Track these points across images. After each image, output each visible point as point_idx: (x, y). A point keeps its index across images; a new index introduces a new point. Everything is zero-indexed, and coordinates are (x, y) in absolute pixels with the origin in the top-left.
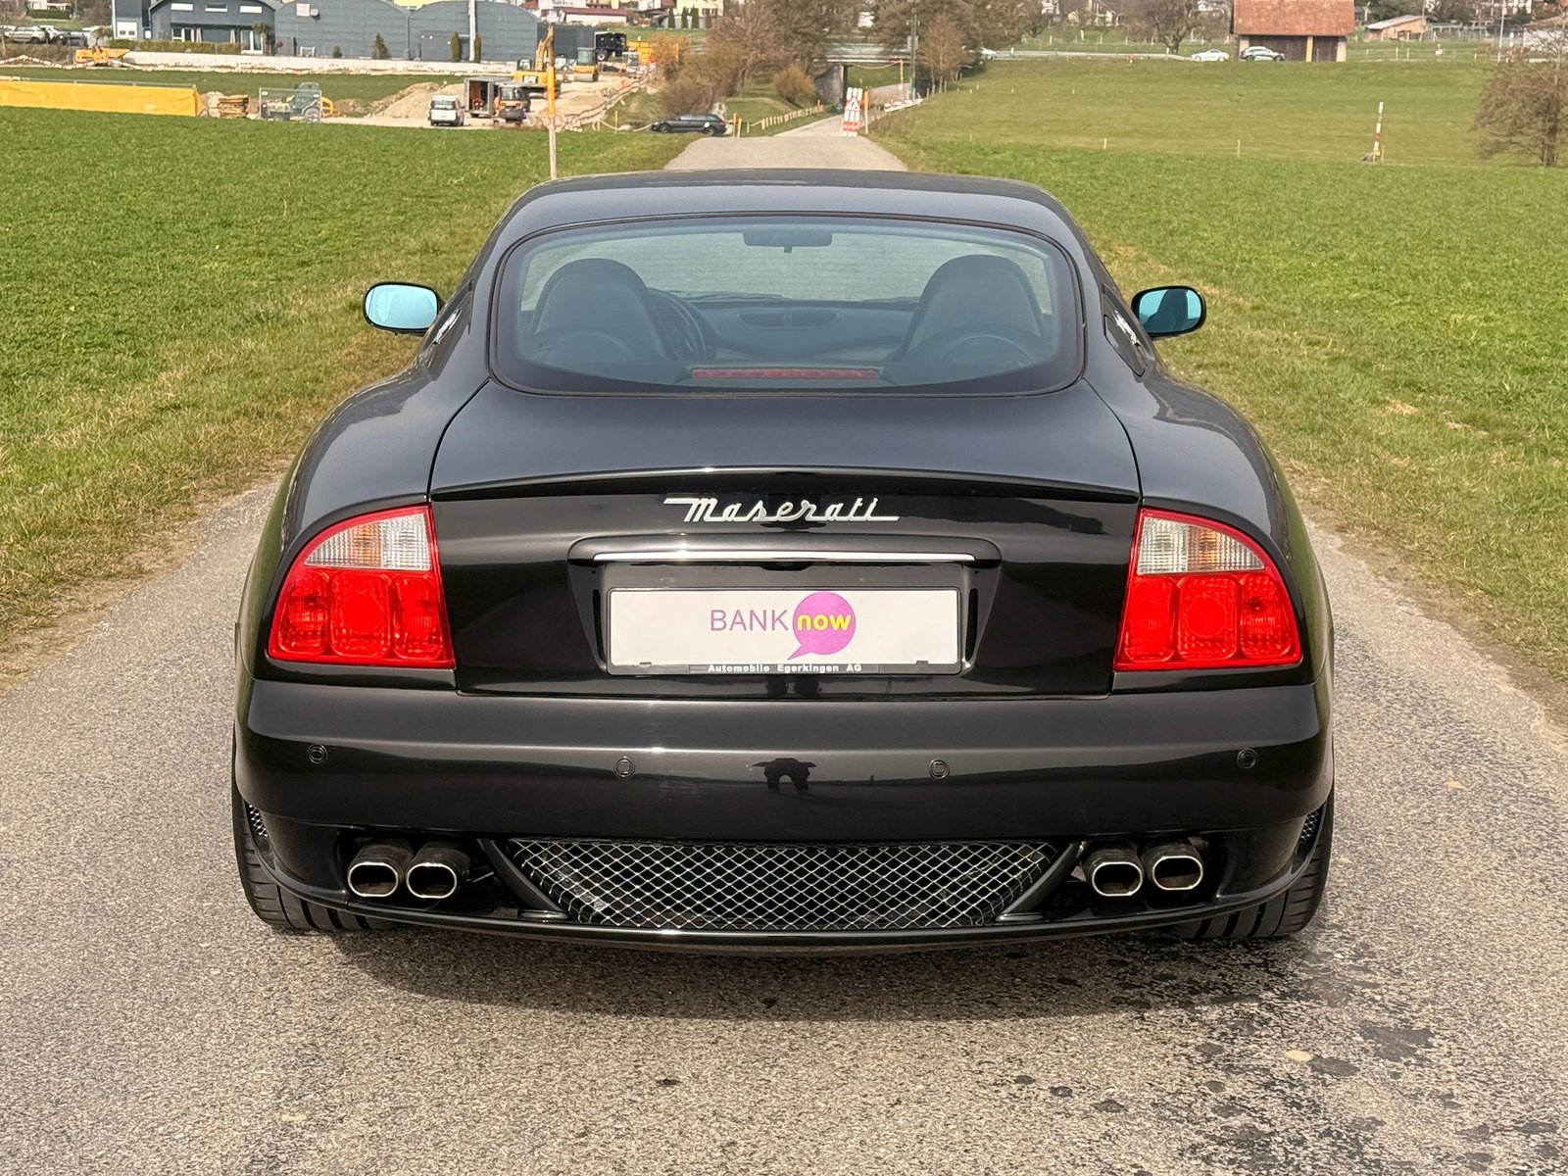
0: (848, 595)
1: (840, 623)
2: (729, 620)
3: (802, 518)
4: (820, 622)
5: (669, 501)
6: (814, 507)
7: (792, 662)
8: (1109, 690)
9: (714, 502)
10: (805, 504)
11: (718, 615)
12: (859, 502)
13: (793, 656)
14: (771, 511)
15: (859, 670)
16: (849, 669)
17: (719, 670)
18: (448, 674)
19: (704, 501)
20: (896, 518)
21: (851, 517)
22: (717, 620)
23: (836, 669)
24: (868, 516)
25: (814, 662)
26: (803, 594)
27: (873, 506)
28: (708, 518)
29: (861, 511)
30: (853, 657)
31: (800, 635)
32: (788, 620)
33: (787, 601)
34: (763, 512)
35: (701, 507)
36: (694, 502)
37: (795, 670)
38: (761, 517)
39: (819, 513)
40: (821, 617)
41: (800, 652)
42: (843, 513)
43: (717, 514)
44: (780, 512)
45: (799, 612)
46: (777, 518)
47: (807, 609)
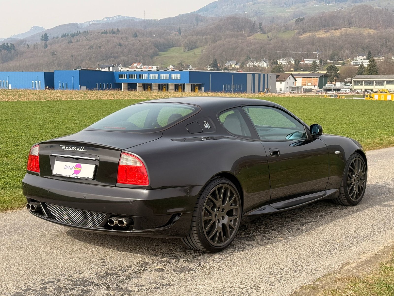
0: (81, 164)
1: (79, 169)
3: (75, 150)
5: (60, 146)
6: (76, 148)
7: (72, 175)
8: (115, 187)
9: (65, 146)
10: (75, 147)
11: (66, 166)
12: (81, 148)
15: (80, 178)
18: (39, 173)
20: (86, 151)
21: (80, 150)
22: (66, 167)
23: (77, 177)
24: (82, 150)
25: (75, 176)
26: (76, 164)
28: (64, 149)
30: (79, 176)
31: (74, 171)
33: (74, 164)
36: (63, 146)
37: (72, 177)
38: (70, 149)
39: (77, 149)
40: (77, 168)
41: (74, 174)
42: (80, 149)
43: (65, 148)
44: (72, 149)
45: (75, 167)
46: (72, 150)
47: (76, 166)
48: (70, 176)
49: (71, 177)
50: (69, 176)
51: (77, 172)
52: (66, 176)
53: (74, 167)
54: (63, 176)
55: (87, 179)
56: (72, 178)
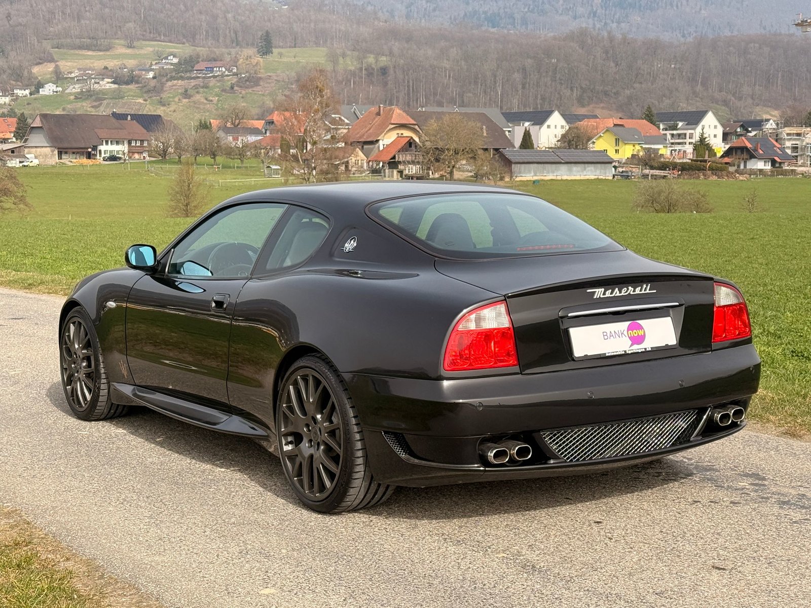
0: (640, 322)
1: (641, 333)
2: (608, 335)
3: (629, 294)
4: (635, 333)
5: (588, 291)
6: (633, 289)
7: (631, 349)
8: (711, 350)
10: (630, 288)
11: (605, 334)
12: (645, 286)
13: (631, 346)
14: (620, 292)
15: (650, 349)
16: (647, 350)
17: (609, 354)
18: (516, 369)
19: (600, 290)
20: (655, 291)
21: (643, 292)
22: (605, 336)
23: (644, 350)
24: (648, 291)
25: (637, 348)
26: (628, 323)
27: (649, 287)
28: (602, 296)
29: (645, 290)
30: (647, 345)
31: (631, 338)
32: (625, 333)
33: (623, 326)
34: (618, 292)
35: (599, 292)
36: (597, 290)
37: (632, 351)
38: (618, 294)
39: (634, 291)
40: (635, 331)
41: (632, 345)
42: (641, 291)
43: (604, 294)
44: (623, 292)
45: (628, 330)
46: (622, 294)
47: (630, 328)
48: (625, 351)
49: (629, 354)
50: (624, 353)
51: (638, 340)
52: (615, 354)
53: (626, 329)
54: (607, 355)
55: (667, 348)
56: (632, 353)
